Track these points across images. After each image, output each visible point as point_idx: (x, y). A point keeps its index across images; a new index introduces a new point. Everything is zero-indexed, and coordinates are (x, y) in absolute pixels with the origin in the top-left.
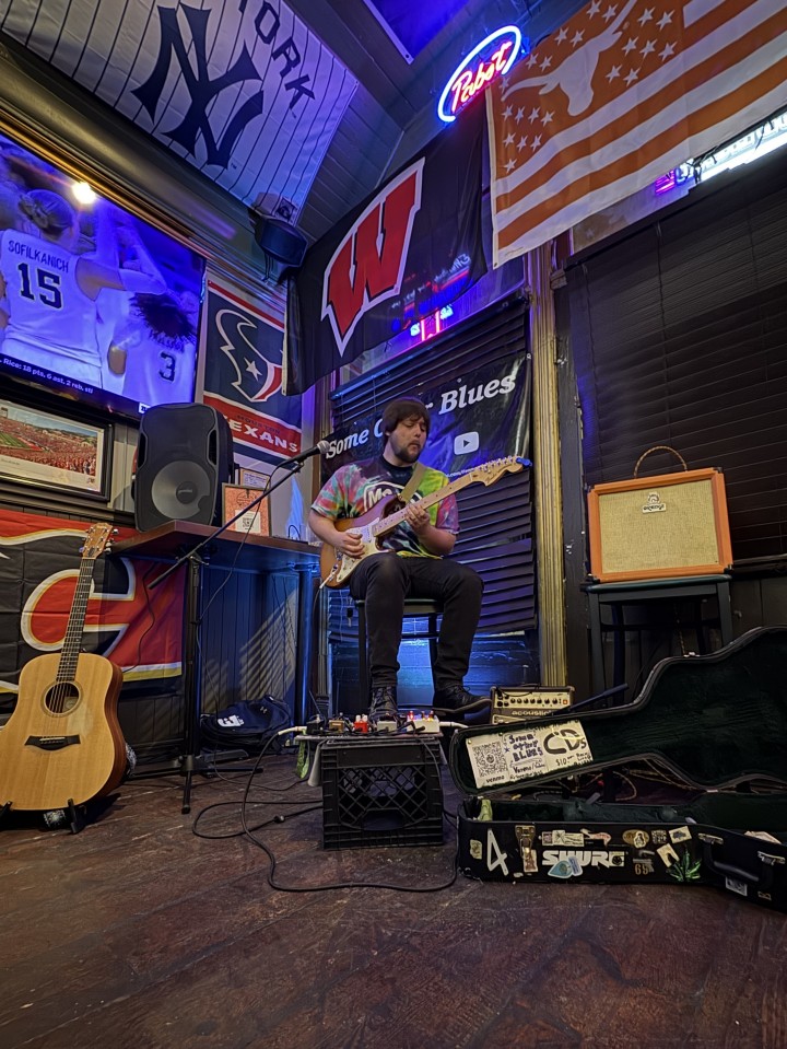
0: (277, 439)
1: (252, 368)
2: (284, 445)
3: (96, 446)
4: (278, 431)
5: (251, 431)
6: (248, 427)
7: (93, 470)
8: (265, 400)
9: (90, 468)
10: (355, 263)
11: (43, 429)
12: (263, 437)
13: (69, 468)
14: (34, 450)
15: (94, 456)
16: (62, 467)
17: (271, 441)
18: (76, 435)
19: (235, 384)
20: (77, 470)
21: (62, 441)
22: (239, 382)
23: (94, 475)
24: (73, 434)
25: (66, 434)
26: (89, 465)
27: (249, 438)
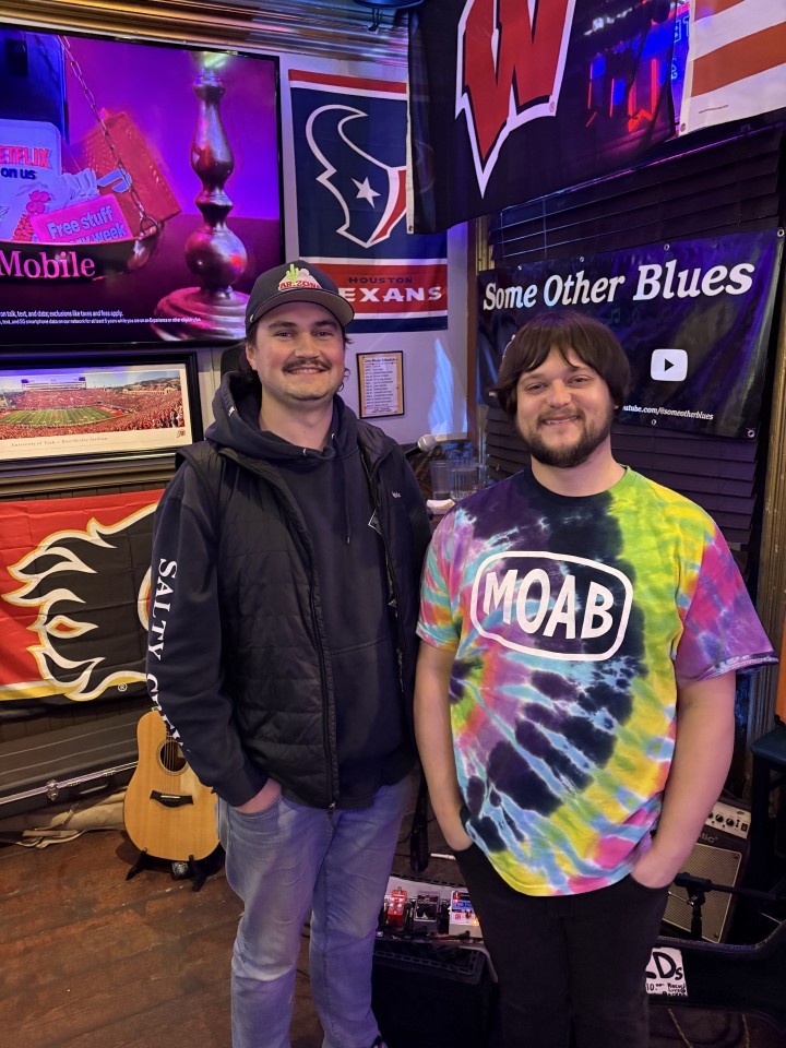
0: (410, 291)
1: (366, 192)
2: (420, 296)
3: (180, 389)
4: (408, 279)
5: (370, 295)
6: (364, 290)
7: (182, 420)
8: (387, 236)
9: (177, 418)
10: (499, 26)
11: (122, 388)
12: (387, 298)
13: (156, 427)
14: (119, 416)
15: (180, 404)
16: (149, 428)
17: (400, 298)
18: (157, 382)
19: (342, 231)
20: (165, 426)
21: (142, 397)
22: (346, 226)
23: (183, 425)
24: (153, 382)
25: (145, 384)
26: (175, 415)
27: (370, 307)
